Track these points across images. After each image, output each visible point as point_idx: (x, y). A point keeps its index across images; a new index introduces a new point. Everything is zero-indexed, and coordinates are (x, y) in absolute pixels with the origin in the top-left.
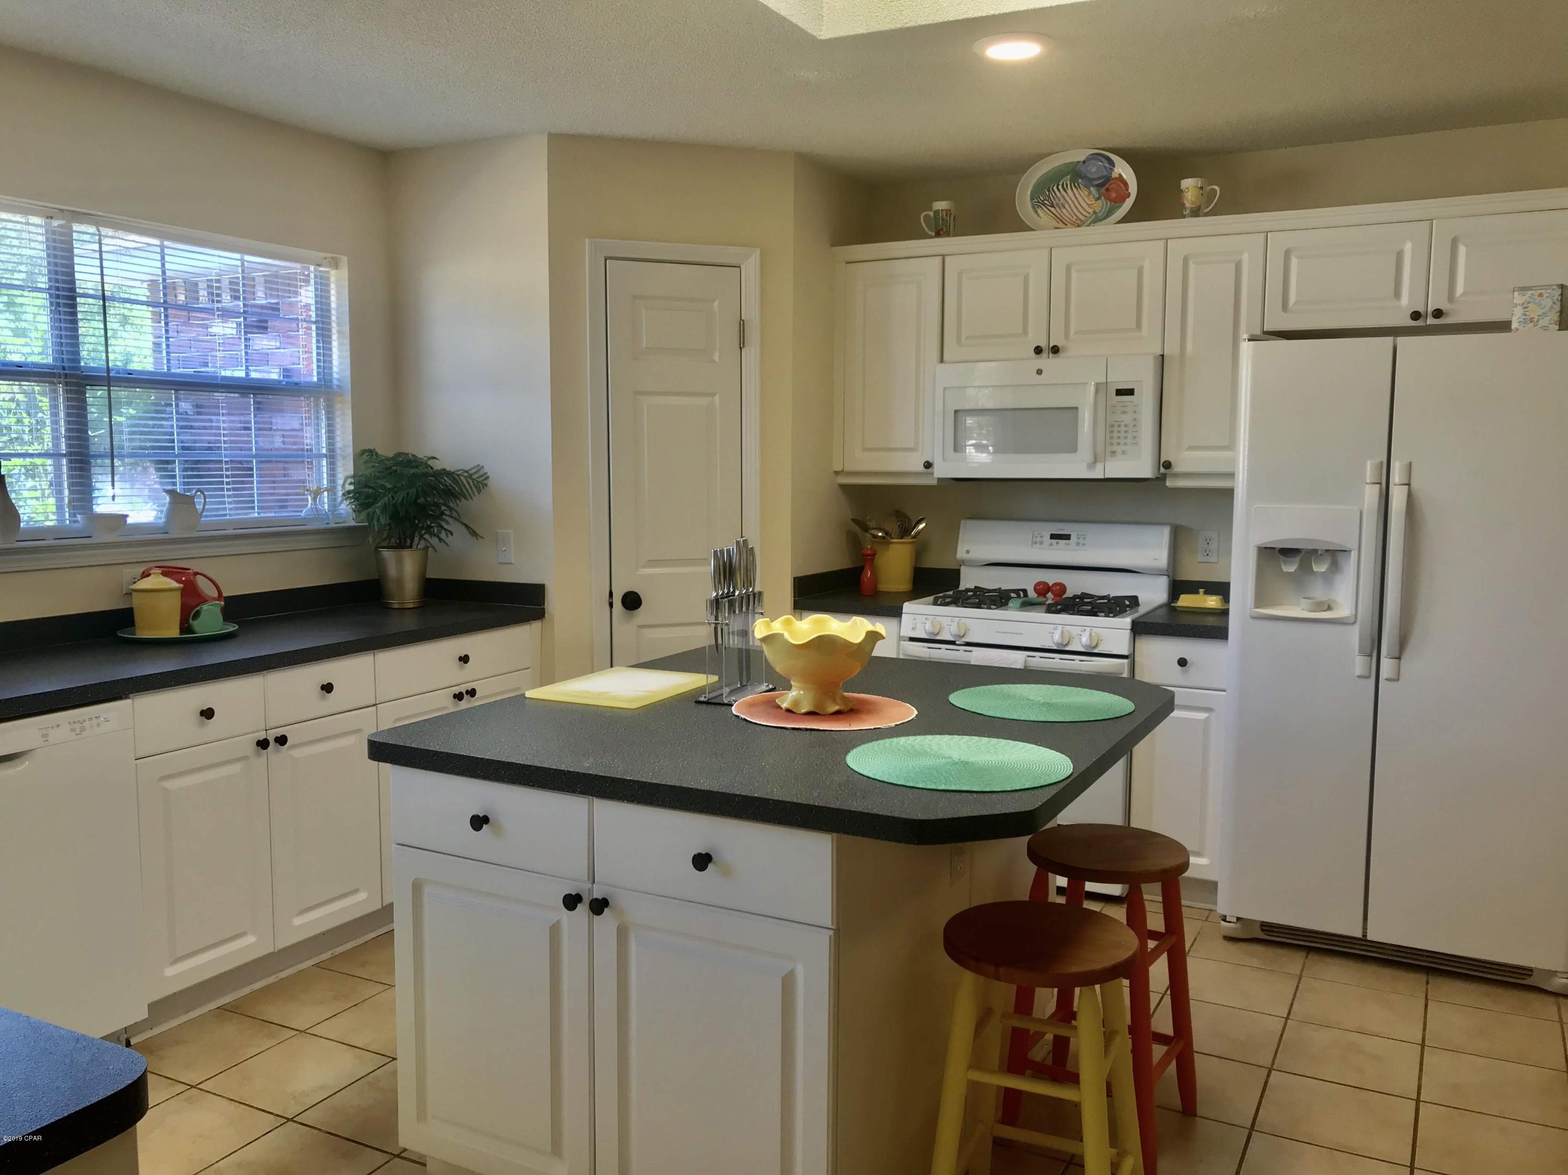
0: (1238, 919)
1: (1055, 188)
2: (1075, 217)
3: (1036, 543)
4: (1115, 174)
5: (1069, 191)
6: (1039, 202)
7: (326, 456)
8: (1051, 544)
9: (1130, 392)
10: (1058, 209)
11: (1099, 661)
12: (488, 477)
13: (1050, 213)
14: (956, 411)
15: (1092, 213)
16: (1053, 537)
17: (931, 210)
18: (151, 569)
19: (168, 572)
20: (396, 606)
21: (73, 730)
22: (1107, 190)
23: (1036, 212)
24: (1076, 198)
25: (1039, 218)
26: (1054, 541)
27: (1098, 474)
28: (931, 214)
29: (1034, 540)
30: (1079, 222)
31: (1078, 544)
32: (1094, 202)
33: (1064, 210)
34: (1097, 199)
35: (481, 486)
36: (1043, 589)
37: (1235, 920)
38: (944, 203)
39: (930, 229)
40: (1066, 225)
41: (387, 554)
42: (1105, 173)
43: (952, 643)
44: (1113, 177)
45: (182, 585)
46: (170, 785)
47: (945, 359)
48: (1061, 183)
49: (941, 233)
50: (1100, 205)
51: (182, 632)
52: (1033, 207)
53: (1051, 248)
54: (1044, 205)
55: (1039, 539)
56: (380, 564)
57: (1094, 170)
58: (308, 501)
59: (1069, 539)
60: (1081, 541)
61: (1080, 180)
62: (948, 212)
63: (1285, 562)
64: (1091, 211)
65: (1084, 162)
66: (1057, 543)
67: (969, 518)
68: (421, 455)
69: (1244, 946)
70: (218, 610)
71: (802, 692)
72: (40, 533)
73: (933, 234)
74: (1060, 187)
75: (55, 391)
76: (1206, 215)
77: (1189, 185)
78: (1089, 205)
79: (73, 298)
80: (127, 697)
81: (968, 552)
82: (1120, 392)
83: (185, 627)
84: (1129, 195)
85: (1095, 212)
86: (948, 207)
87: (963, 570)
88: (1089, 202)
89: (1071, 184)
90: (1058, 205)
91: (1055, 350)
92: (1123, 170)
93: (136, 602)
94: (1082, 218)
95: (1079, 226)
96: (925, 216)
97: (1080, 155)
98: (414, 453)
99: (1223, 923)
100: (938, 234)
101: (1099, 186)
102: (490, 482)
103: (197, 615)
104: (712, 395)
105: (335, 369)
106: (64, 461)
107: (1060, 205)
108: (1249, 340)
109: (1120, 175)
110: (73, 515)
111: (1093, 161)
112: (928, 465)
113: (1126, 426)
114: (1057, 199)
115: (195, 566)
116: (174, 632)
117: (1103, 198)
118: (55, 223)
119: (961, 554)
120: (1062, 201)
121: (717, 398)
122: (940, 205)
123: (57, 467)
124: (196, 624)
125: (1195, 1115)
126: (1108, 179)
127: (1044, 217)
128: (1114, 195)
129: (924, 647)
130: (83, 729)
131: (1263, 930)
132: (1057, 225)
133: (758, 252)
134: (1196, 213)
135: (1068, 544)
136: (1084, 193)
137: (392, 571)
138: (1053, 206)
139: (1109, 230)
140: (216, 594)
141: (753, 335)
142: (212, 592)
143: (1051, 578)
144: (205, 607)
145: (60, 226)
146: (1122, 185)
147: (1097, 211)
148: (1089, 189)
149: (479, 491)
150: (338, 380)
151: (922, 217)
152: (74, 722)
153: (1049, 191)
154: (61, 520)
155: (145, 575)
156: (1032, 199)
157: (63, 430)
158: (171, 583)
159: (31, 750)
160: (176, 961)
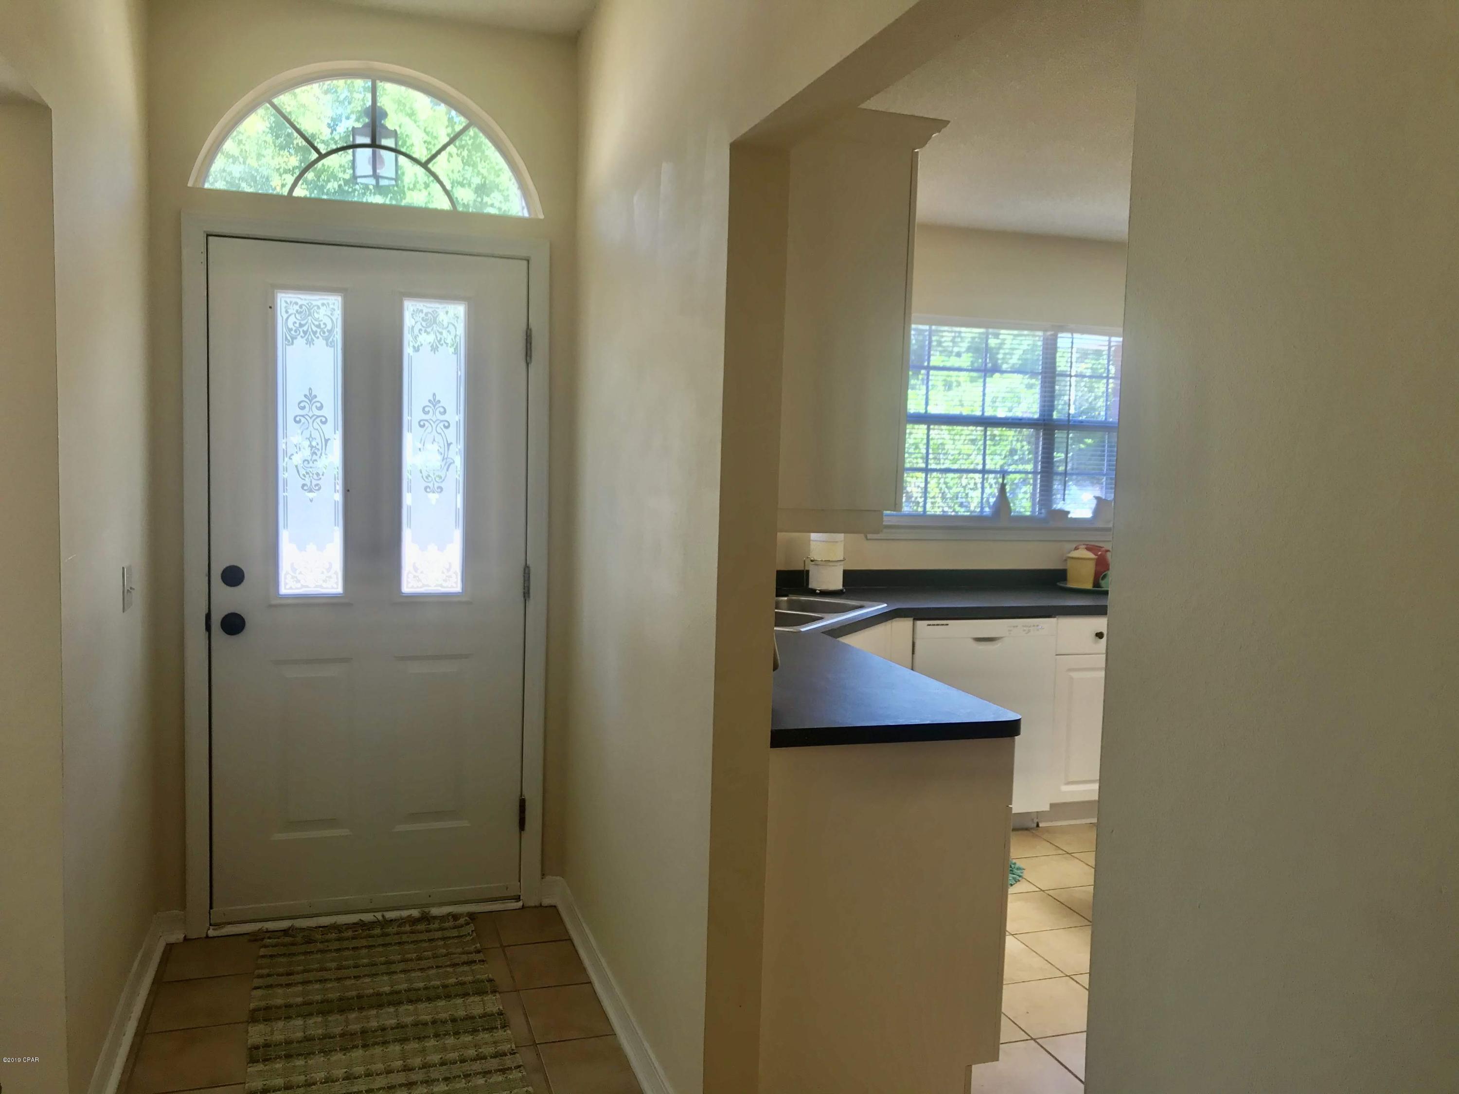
18: (1079, 546)
19: (1089, 549)
21: (1024, 630)
45: (1097, 557)
46: (1075, 675)
51: (1094, 587)
72: (1022, 518)
75: (1038, 434)
79: (1054, 378)
80: (1055, 617)
83: (1095, 584)
93: (1070, 566)
103: (1104, 577)
106: (1039, 476)
110: (1040, 509)
115: (1107, 546)
116: (1089, 586)
118: (1049, 333)
123: (1035, 480)
124: (1102, 583)
130: (1029, 631)
145: (1051, 335)
152: (1024, 626)
154: (1033, 511)
155: (1076, 549)
157: (1040, 458)
158: (1091, 555)
159: (1002, 638)
160: (1069, 783)
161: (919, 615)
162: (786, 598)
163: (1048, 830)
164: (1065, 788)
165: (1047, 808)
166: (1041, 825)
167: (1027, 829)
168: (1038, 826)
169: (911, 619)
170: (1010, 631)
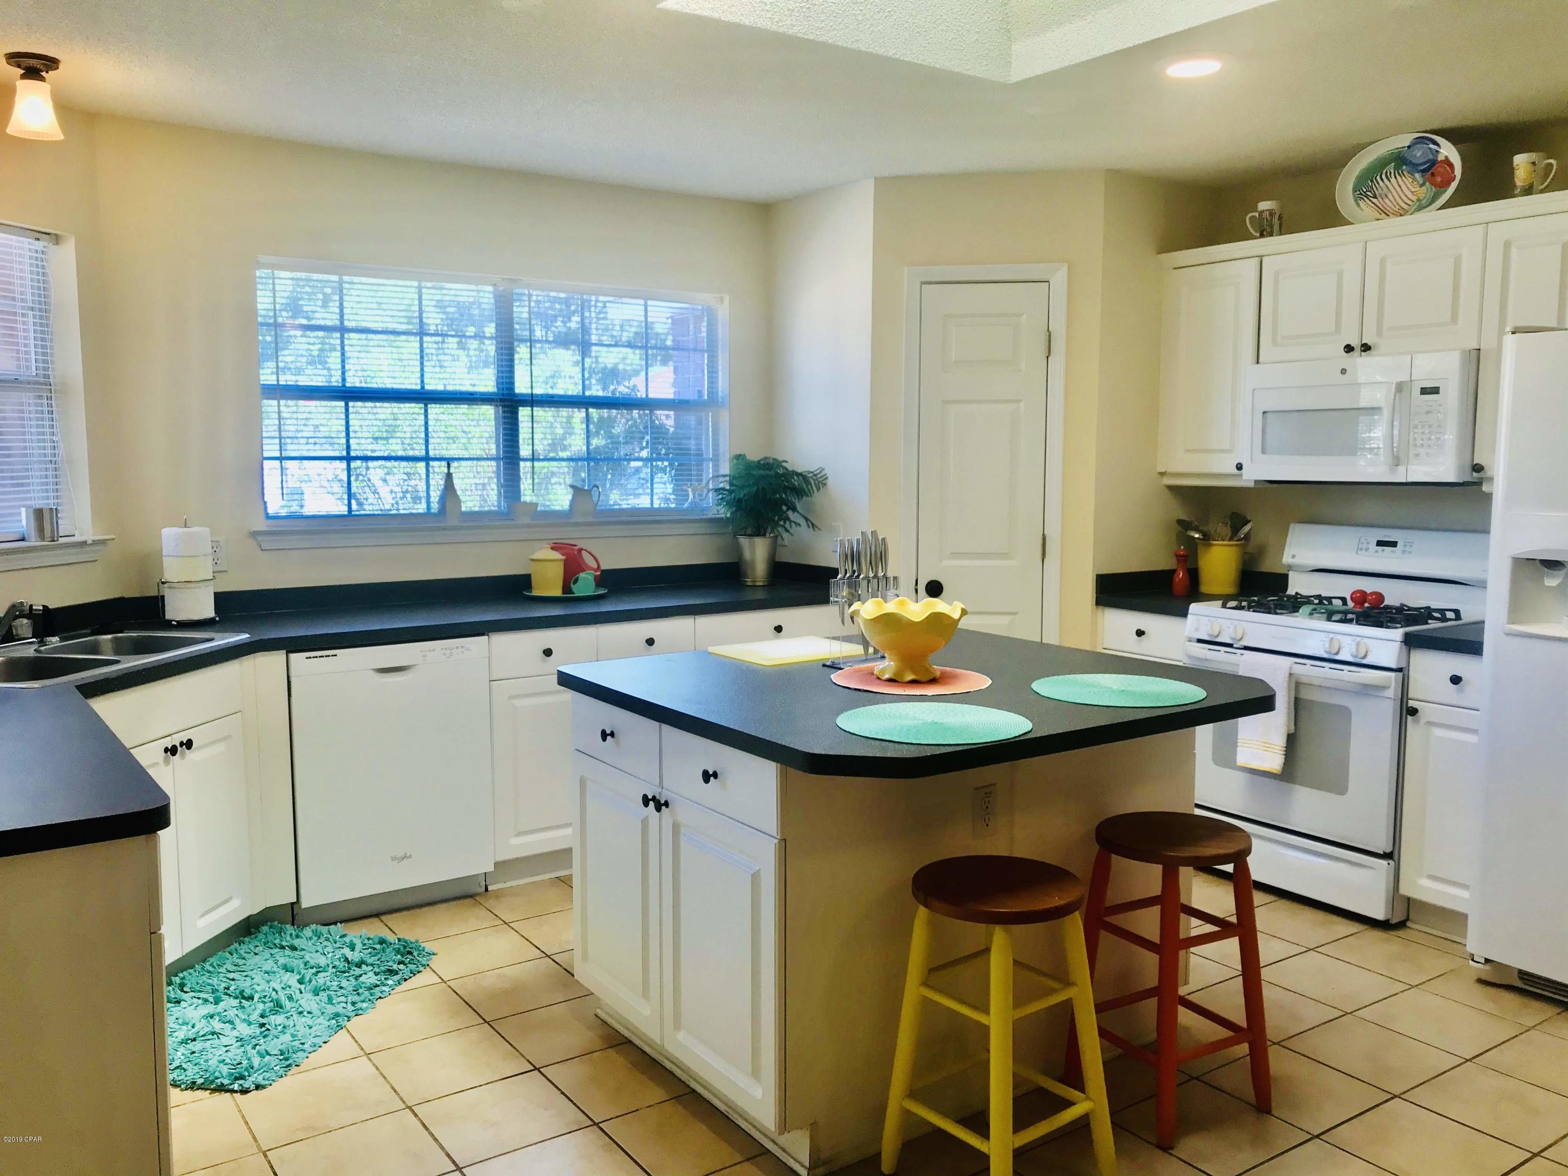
0: (1487, 961)
1: (1378, 178)
2: (1398, 207)
3: (1361, 549)
4: (1441, 158)
5: (1393, 180)
6: (1361, 194)
7: (712, 460)
8: (1377, 552)
9: (1435, 391)
10: (1380, 200)
11: (1364, 672)
12: (827, 478)
13: (1373, 205)
14: (1264, 413)
15: (1415, 201)
16: (1380, 543)
17: (1256, 211)
18: (541, 545)
19: (555, 548)
20: (749, 584)
21: (445, 654)
22: (1433, 174)
23: (1358, 205)
24: (1400, 186)
25: (1360, 211)
26: (1380, 548)
27: (1400, 477)
28: (1257, 214)
29: (1360, 546)
30: (1401, 212)
31: (1404, 552)
32: (1418, 189)
33: (1387, 201)
34: (1421, 185)
35: (821, 485)
36: (1360, 597)
37: (1483, 961)
38: (1269, 203)
39: (1256, 232)
40: (1388, 215)
41: (744, 541)
42: (1431, 157)
43: (1230, 645)
44: (1439, 159)
45: (566, 557)
46: (520, 702)
47: (1261, 360)
48: (1385, 171)
49: (1265, 233)
50: (1425, 191)
51: (563, 593)
52: (1356, 201)
53: (1366, 243)
54: (1367, 196)
55: (1365, 546)
56: (738, 549)
57: (1419, 154)
58: (688, 495)
59: (1396, 546)
60: (1407, 549)
61: (1404, 167)
62: (1271, 213)
63: (1548, 576)
64: (1414, 198)
65: (1409, 147)
66: (1383, 550)
67: (1298, 522)
68: (780, 458)
69: (1492, 991)
70: (591, 578)
71: (892, 663)
72: (473, 515)
73: (1258, 235)
74: (1384, 176)
75: (496, 412)
76: (1542, 192)
77: (1521, 161)
78: (1412, 192)
79: (512, 343)
80: (486, 635)
81: (1293, 557)
82: (1424, 391)
83: (566, 588)
84: (1454, 179)
85: (1419, 200)
86: (1274, 207)
87: (1292, 575)
88: (1413, 190)
89: (1395, 173)
90: (1381, 195)
91: (1366, 348)
92: (1448, 151)
93: (534, 570)
94: (1405, 206)
95: (1401, 215)
96: (1250, 218)
97: (1404, 140)
98: (775, 457)
99: (1471, 962)
100: (1262, 235)
101: (1423, 171)
102: (830, 482)
103: (576, 581)
104: (1020, 401)
105: (720, 389)
106: (501, 463)
107: (1383, 196)
108: (1513, 333)
109: (1446, 157)
111: (1418, 146)
112: (1239, 467)
113: (1430, 426)
114: (1379, 190)
115: (580, 544)
116: (557, 592)
117: (1427, 183)
118: (501, 289)
119: (1287, 559)
120: (1385, 190)
121: (1022, 405)
122: (1264, 205)
123: (498, 467)
124: (574, 588)
125: (1269, 1112)
126: (1433, 163)
127: (1366, 208)
128: (1439, 179)
129: (1204, 648)
130: (451, 655)
131: (1521, 978)
132: (1380, 217)
133: (1066, 265)
134: (1528, 191)
135: (1394, 552)
136: (1408, 180)
137: (747, 554)
138: (1375, 197)
139: (1433, 217)
140: (595, 566)
141: (1059, 346)
142: (592, 563)
143: (1369, 586)
144: (582, 575)
145: (504, 291)
146: (1448, 168)
147: (1421, 198)
148: (1413, 175)
149: (818, 489)
150: (722, 398)
151: (1248, 218)
152: (446, 649)
153: (1372, 181)
154: (499, 506)
155: (539, 548)
156: (1354, 191)
157: (502, 441)
158: (557, 555)
159: (414, 665)
160: (519, 834)
161: (294, 646)
162: (110, 636)
163: (499, 895)
164: (515, 841)
165: (490, 868)
166: (490, 888)
167: (471, 896)
168: (486, 890)
169: (285, 651)
170: (425, 656)
